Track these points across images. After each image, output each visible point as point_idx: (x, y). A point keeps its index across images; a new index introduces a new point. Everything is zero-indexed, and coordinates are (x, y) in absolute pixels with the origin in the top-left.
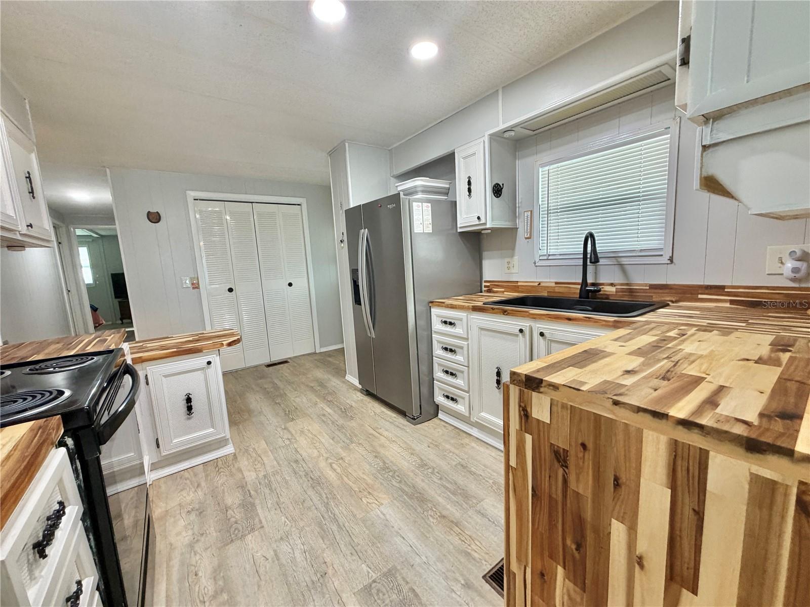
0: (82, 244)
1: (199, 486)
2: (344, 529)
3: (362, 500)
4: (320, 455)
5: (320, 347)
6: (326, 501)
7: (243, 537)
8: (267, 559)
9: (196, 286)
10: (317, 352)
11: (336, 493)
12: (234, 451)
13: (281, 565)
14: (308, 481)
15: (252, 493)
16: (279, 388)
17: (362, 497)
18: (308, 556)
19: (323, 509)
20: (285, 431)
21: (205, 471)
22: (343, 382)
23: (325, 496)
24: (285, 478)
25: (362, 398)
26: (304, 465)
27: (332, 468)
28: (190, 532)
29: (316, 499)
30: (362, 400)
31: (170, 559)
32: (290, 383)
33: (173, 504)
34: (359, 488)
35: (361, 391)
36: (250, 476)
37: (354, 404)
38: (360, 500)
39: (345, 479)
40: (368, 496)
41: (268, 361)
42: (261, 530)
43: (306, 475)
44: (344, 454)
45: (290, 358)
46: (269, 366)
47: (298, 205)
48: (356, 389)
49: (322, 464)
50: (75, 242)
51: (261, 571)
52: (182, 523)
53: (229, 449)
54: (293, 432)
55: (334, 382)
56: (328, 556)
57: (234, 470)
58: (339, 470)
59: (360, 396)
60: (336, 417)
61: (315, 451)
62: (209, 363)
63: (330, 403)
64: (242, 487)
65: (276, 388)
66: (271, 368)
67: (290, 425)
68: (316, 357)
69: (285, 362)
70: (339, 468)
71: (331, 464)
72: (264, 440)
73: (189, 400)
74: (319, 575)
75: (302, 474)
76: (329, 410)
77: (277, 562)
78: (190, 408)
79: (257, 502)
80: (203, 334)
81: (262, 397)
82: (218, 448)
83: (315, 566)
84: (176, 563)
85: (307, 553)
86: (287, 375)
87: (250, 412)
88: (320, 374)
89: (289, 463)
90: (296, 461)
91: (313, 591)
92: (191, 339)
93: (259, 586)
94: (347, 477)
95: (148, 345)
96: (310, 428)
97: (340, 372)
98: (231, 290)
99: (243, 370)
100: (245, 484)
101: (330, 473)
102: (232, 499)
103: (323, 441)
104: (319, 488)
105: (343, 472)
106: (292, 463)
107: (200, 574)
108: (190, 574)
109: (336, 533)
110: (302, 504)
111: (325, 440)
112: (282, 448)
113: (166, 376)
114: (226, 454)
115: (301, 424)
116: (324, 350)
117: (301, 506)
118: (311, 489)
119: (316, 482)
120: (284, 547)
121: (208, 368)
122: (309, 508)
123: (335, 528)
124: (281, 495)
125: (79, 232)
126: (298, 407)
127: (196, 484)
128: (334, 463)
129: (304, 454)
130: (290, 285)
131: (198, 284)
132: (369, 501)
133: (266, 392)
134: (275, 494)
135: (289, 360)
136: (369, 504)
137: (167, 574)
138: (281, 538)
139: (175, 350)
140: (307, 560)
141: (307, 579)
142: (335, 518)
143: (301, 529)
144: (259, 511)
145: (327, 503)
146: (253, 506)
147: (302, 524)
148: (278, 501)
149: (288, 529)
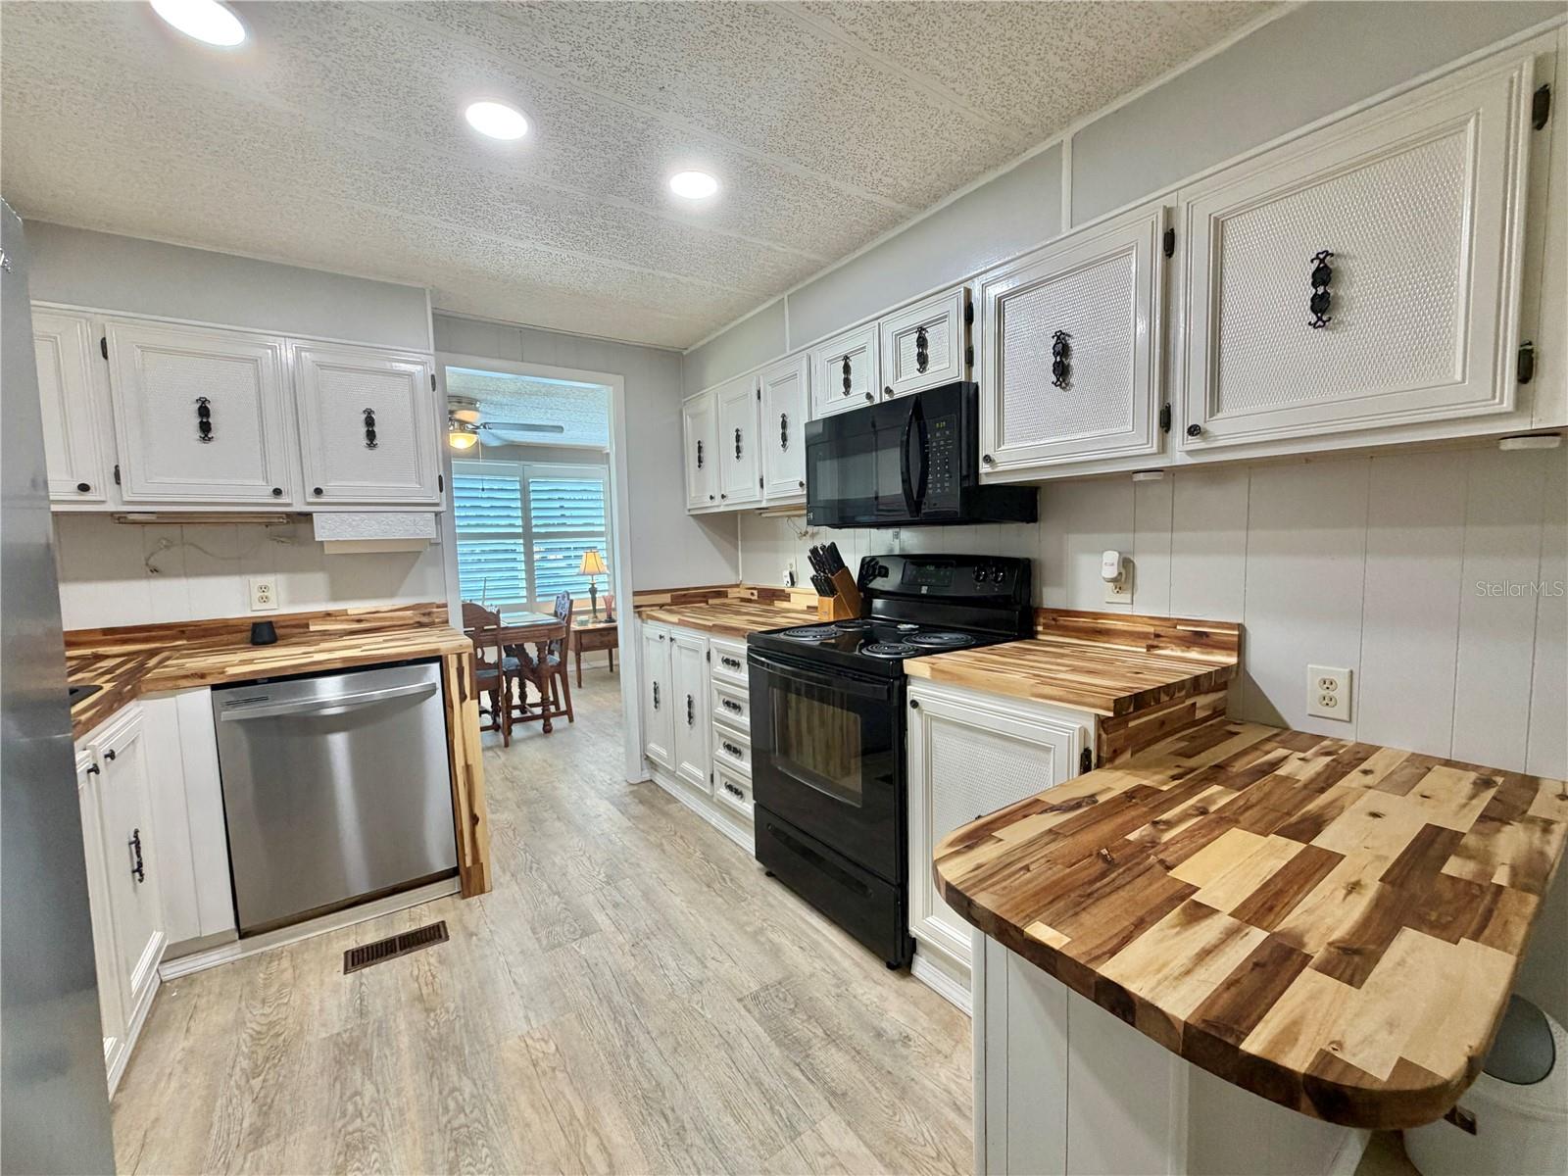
3: (557, 1049)
6: (630, 1049)
7: (765, 987)
8: (713, 958)
11: (607, 1067)
13: (692, 952)
14: (673, 1110)
17: (554, 1055)
18: (657, 963)
19: (636, 1032)
23: (631, 1061)
24: (737, 1122)
27: (609, 1155)
29: (652, 1055)
34: (554, 1078)
39: (580, 1114)
40: (541, 1055)
42: (739, 995)
43: (681, 1132)
51: (716, 948)
56: (629, 963)
58: (592, 1142)
74: (642, 944)
75: (692, 1137)
77: (699, 955)
79: (775, 1050)
83: (647, 953)
91: (648, 931)
93: (712, 935)
94: (573, 1116)
101: (616, 1138)
104: (646, 1085)
105: (581, 1134)
110: (678, 1043)
117: (679, 1038)
118: (665, 1082)
120: (694, 972)
122: (663, 1033)
123: (617, 998)
132: (543, 1044)
136: (546, 1038)
140: (659, 958)
141: (655, 941)
142: (614, 1013)
143: (672, 996)
144: (759, 1030)
145: (626, 1045)
146: (780, 1044)
147: (673, 1005)
148: (730, 1052)
149: (696, 997)
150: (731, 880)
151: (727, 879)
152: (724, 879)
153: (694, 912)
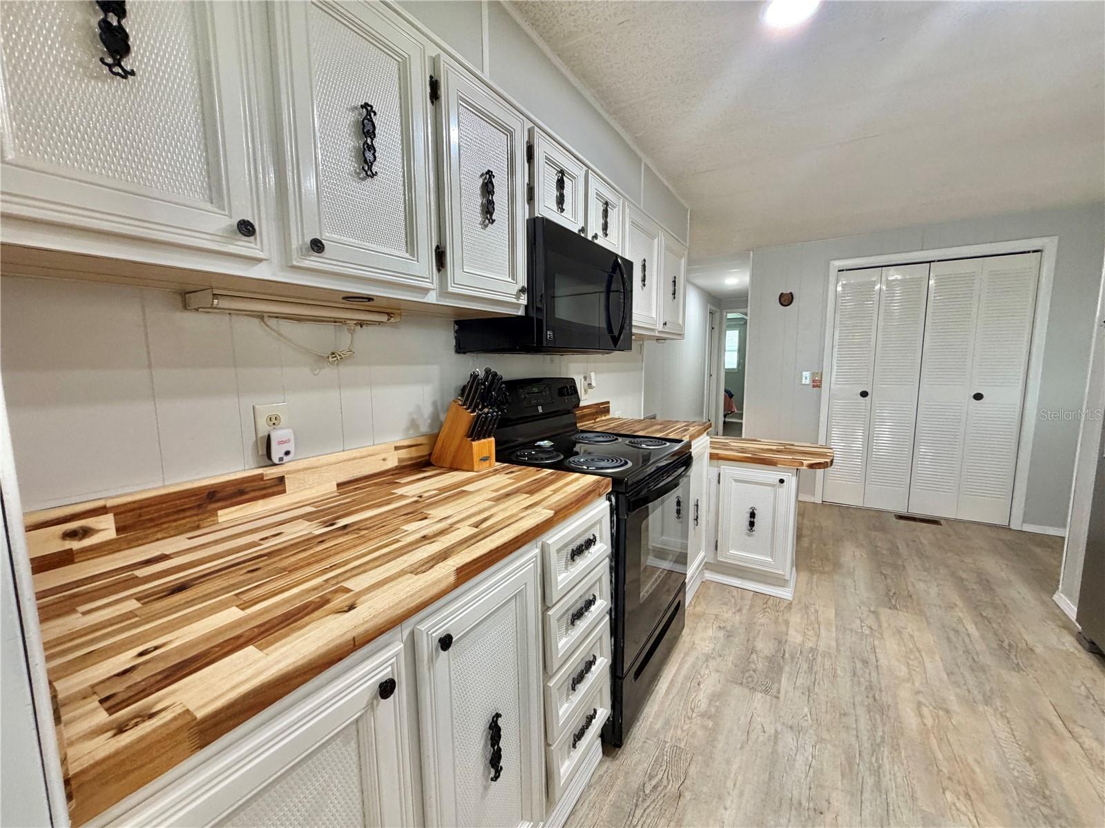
0: (731, 327)
1: (740, 610)
2: (884, 796)
3: (944, 791)
4: (910, 679)
5: (1024, 522)
6: (878, 740)
7: (753, 689)
8: (764, 732)
9: (817, 384)
10: (1012, 527)
11: (902, 745)
12: (791, 599)
13: (774, 752)
14: (867, 697)
15: (787, 655)
16: (899, 555)
17: (948, 789)
18: (811, 774)
19: (867, 745)
20: (872, 616)
21: (752, 599)
22: (1043, 603)
23: (881, 734)
24: (836, 670)
25: (1072, 650)
26: (874, 674)
27: (918, 710)
28: (712, 646)
29: (864, 726)
30: (1069, 654)
31: (686, 654)
32: (921, 554)
33: (713, 610)
34: (951, 773)
35: (1080, 637)
36: (795, 637)
37: (1039, 649)
38: (941, 791)
40: (961, 797)
41: (902, 510)
42: (775, 700)
43: (870, 688)
44: (955, 707)
45: (946, 519)
46: (901, 517)
47: (1034, 251)
48: (1066, 625)
49: (905, 693)
50: (725, 324)
51: (753, 736)
52: (710, 633)
53: (786, 593)
54: (885, 625)
55: (1020, 593)
56: (839, 801)
57: (780, 620)
58: (929, 722)
59: (1069, 644)
60: (980, 646)
61: (904, 669)
62: (782, 481)
63: (983, 620)
64: (780, 642)
65: (894, 551)
66: (902, 522)
67: (885, 613)
68: (1003, 535)
69: (934, 521)
70: (931, 720)
71: (920, 704)
72: (836, 610)
73: (753, 515)
74: (811, 805)
75: (864, 682)
76: (971, 628)
77: (772, 743)
78: (752, 524)
79: (787, 669)
80: (793, 445)
81: (866, 556)
82: (774, 585)
83: (813, 792)
84: (690, 661)
85: (811, 770)
86: (925, 542)
87: (837, 565)
88: (993, 566)
89: (853, 658)
90: (865, 663)
91: (794, 812)
92: (774, 448)
93: (742, 748)
94: (939, 741)
95: (733, 444)
96: (916, 634)
97: (1046, 581)
98: (864, 394)
99: (858, 509)
100: (784, 641)
101: (911, 714)
102: (764, 646)
103: (929, 666)
104: (878, 717)
105: (935, 730)
106: (856, 660)
107: (702, 686)
108: (694, 680)
109: (868, 788)
110: (841, 715)
111: (934, 666)
112: (854, 633)
113: (736, 481)
114: (781, 596)
115: (904, 619)
116: (1028, 528)
117: (838, 717)
118: (865, 709)
119: (879, 708)
120: (789, 739)
121: (780, 487)
122: (847, 728)
123: (870, 781)
124: (818, 683)
125: (730, 316)
126: (914, 597)
127: (738, 608)
128: (927, 707)
129: (883, 661)
130: (978, 397)
131: (821, 381)
132: (958, 806)
133: (874, 553)
134: (813, 677)
135: (942, 522)
136: (954, 808)
137: (680, 665)
138: (791, 727)
139: (749, 455)
140: (807, 776)
141: (796, 794)
142: (879, 772)
143: (821, 740)
144: (784, 680)
145: (879, 745)
146: (781, 669)
147: (825, 735)
148: (812, 688)
149: (805, 724)
150: (651, 778)
151: (654, 782)
152: (655, 787)
153: (730, 784)
